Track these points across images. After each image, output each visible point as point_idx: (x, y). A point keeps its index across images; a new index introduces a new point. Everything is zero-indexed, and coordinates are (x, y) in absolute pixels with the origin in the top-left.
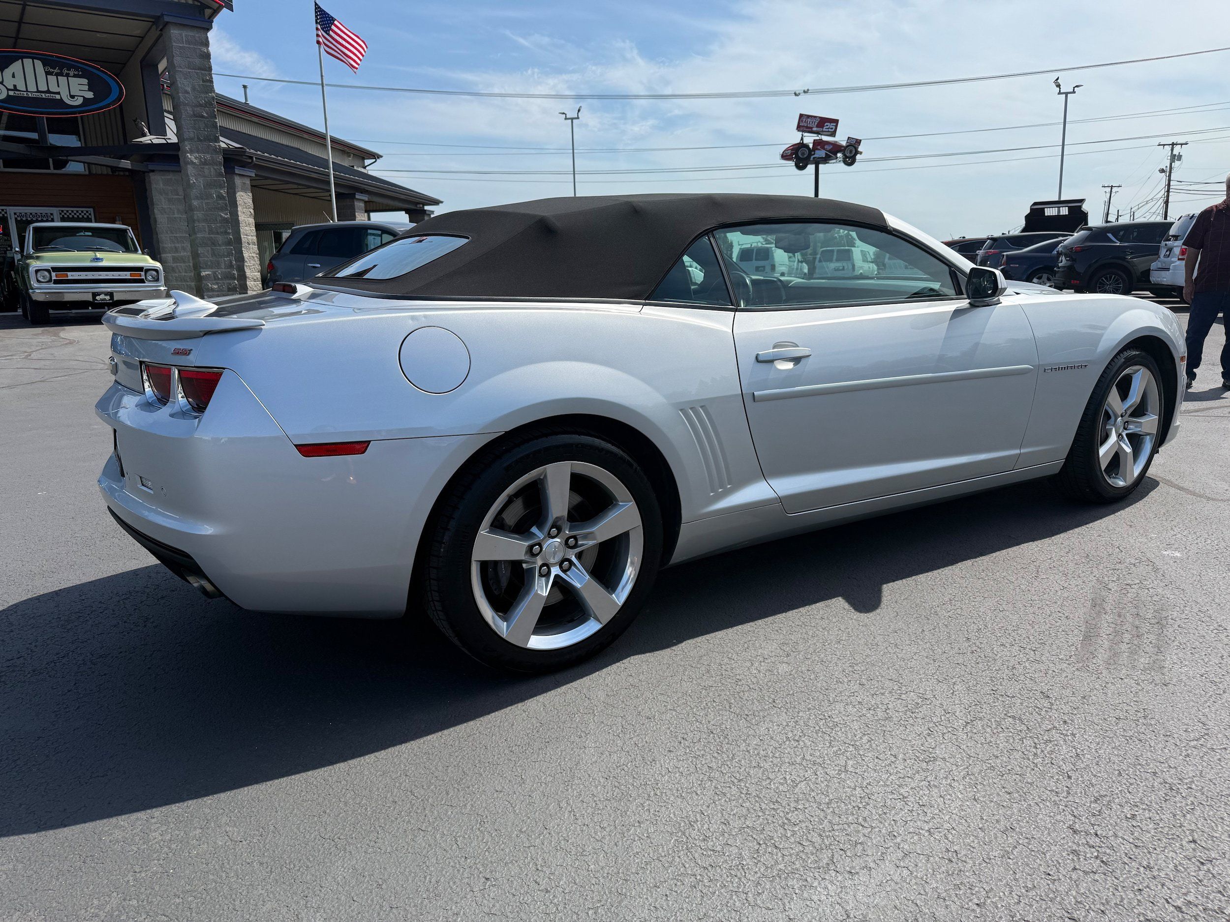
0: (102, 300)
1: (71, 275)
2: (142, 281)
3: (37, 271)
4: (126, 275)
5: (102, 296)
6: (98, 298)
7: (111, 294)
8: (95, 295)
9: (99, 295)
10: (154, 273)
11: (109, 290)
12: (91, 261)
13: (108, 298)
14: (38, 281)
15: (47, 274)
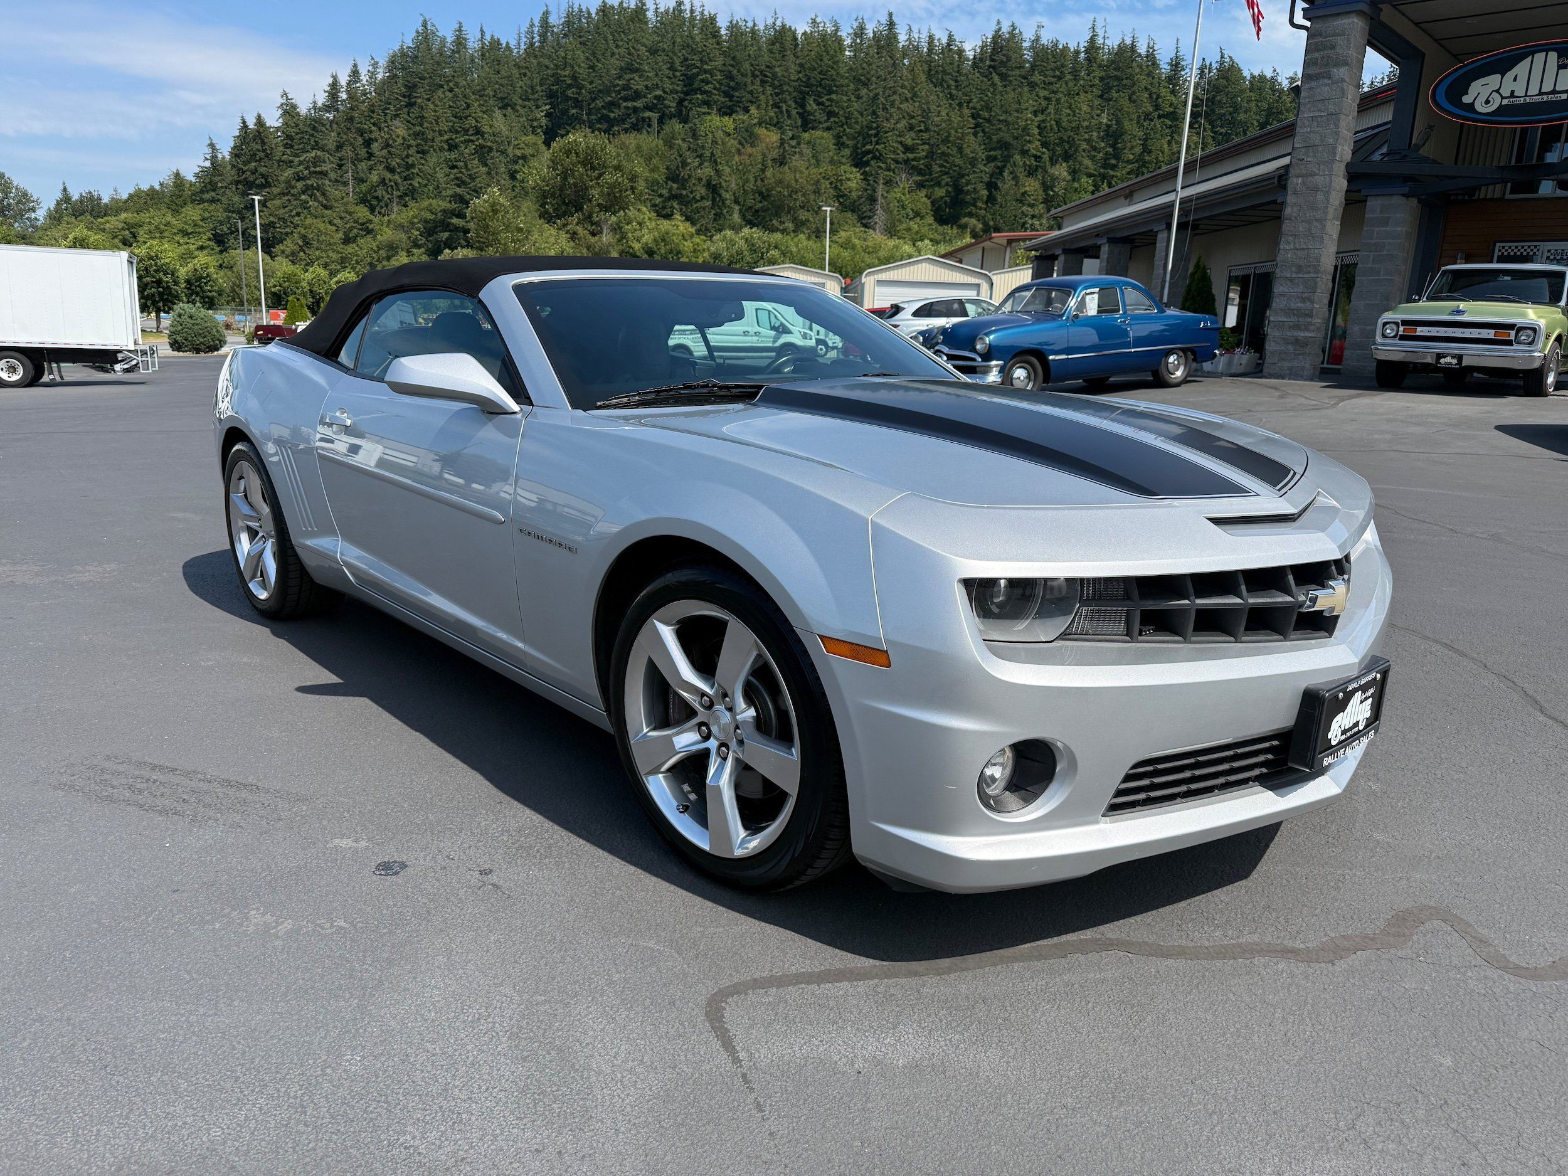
0: (1446, 363)
1: (1421, 331)
2: (1509, 343)
3: (1385, 324)
4: (1489, 334)
5: (1448, 359)
6: (1442, 361)
7: (1460, 358)
8: (1439, 356)
9: (1445, 357)
10: (1530, 332)
11: (1456, 352)
12: (1450, 314)
13: (1455, 361)
14: (1384, 336)
15: (1395, 327)
